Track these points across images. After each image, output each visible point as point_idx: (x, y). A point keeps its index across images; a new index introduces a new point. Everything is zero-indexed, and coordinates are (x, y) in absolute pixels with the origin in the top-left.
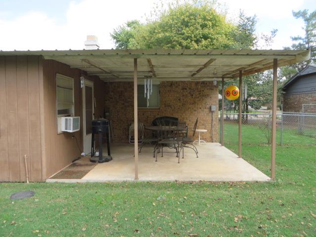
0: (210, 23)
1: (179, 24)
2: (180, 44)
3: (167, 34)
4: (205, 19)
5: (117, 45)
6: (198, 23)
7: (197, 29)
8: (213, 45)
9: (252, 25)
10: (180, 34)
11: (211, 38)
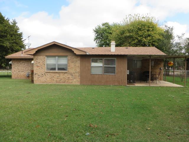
0: (151, 29)
1: (137, 30)
2: (137, 39)
3: (131, 34)
4: (149, 27)
5: (96, 35)
6: (146, 29)
7: (145, 32)
8: (153, 39)
9: (172, 30)
10: (137, 34)
11: (152, 36)
